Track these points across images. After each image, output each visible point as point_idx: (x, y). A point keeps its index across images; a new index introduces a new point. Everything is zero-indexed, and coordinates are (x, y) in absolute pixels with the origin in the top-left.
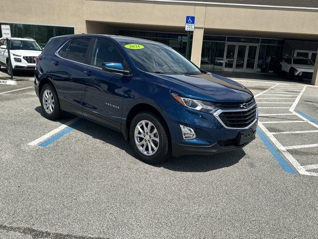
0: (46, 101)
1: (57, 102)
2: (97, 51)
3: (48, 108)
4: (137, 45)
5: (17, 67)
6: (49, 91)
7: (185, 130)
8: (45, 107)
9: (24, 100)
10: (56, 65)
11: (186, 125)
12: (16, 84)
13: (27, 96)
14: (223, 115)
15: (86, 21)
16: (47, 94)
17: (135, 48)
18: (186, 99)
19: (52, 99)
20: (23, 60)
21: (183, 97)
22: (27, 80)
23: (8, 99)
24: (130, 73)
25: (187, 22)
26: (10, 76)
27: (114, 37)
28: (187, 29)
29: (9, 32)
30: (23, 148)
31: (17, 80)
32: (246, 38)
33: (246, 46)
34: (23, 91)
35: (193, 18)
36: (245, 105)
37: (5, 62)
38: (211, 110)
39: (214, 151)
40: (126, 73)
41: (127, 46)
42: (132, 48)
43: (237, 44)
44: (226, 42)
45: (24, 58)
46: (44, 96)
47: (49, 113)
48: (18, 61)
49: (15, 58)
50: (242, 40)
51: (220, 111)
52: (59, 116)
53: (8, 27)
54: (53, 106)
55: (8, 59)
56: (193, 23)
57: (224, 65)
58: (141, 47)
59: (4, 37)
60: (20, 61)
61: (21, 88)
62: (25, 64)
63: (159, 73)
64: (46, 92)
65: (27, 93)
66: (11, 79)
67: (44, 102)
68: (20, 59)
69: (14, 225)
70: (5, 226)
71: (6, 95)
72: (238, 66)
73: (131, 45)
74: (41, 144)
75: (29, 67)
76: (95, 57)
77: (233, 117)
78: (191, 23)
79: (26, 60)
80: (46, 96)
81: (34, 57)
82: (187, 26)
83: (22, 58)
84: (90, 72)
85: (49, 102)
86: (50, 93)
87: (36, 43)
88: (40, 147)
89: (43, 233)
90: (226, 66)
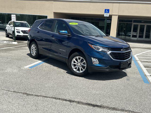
0: (33, 50)
1: (38, 50)
2: (57, 26)
3: (33, 53)
4: (75, 23)
5: (17, 35)
6: (34, 45)
7: (94, 60)
8: (32, 53)
9: (21, 51)
10: (38, 33)
11: (94, 58)
12: (17, 44)
13: (23, 49)
14: (111, 53)
15: (54, 12)
16: (33, 47)
17: (74, 24)
18: (95, 46)
19: (35, 48)
20: (21, 32)
21: (93, 45)
22: (22, 42)
23: (14, 50)
24: (71, 35)
25: (105, 12)
26: (14, 40)
27: (65, 20)
28: (105, 16)
29: (15, 18)
30: (22, 68)
31: (18, 42)
32: (144, 21)
33: (144, 25)
34: (21, 47)
35: (108, 10)
36: (124, 50)
37: (12, 33)
38: (106, 51)
39: (108, 70)
40: (69, 35)
41: (70, 24)
42: (72, 24)
43: (139, 24)
44: (132, 23)
45: (21, 31)
46: (32, 47)
47: (34, 55)
48: (18, 33)
49: (17, 31)
50: (142, 22)
51: (110, 52)
52: (38, 57)
53: (15, 15)
54: (36, 52)
55: (14, 32)
56: (109, 12)
57: (131, 36)
58: (77, 24)
59: (13, 20)
60: (20, 33)
61: (20, 45)
62: (21, 34)
63: (84, 35)
64: (32, 46)
65: (23, 48)
66: (15, 41)
67: (31, 50)
68: (19, 32)
69: (19, 92)
70: (16, 92)
71: (13, 48)
72: (140, 37)
73: (72, 23)
74: (30, 67)
75: (23, 36)
76: (55, 28)
77: (117, 55)
78: (107, 13)
79: (22, 32)
80: (32, 48)
81: (26, 31)
82: (105, 14)
83: (20, 31)
84: (53, 36)
85: (34, 50)
86: (35, 46)
87: (28, 24)
88: (29, 68)
89: (30, 94)
90: (133, 37)
